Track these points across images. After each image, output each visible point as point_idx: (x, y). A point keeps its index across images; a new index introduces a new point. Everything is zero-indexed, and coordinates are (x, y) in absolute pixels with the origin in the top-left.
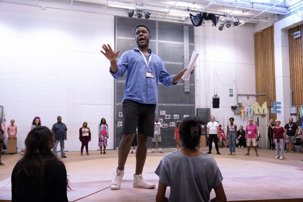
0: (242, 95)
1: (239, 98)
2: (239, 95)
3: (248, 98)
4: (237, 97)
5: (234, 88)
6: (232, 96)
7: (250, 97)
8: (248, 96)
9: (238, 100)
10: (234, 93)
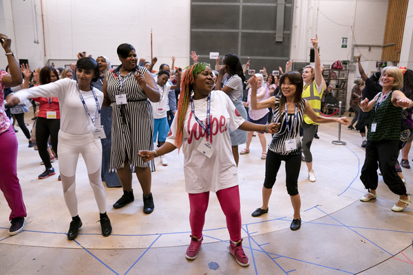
0: (360, 46)
1: (356, 50)
2: (356, 46)
3: (370, 50)
4: (353, 49)
5: (349, 36)
6: (346, 47)
7: (372, 49)
8: (370, 47)
9: (353, 53)
10: (349, 44)
